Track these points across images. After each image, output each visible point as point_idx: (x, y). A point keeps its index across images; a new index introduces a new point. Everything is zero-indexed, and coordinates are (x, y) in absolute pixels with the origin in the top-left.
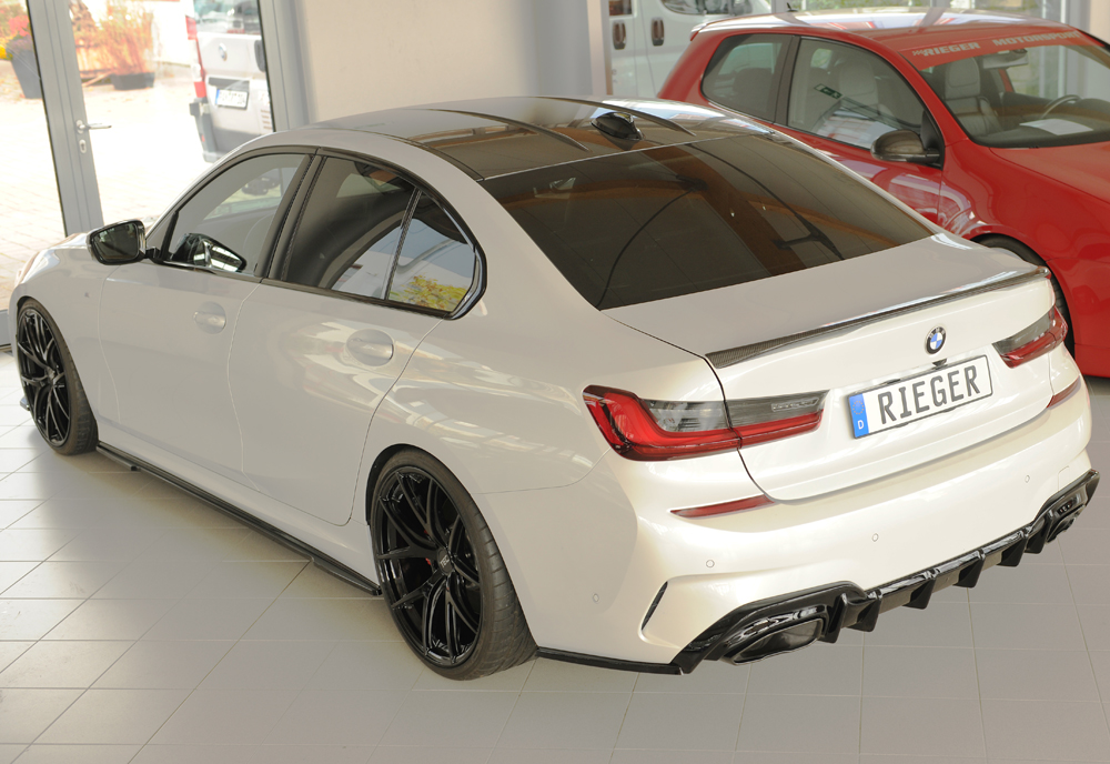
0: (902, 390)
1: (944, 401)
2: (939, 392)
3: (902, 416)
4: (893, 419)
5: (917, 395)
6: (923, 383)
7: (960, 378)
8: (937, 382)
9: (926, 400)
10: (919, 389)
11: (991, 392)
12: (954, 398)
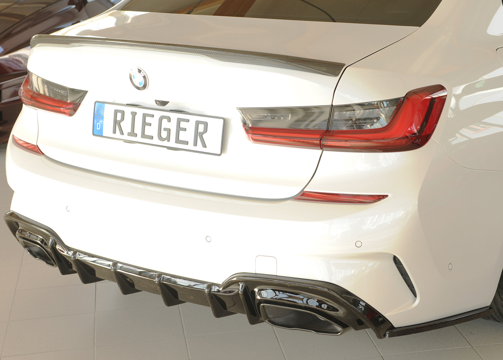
0: (134, 114)
1: (168, 138)
2: (165, 129)
3: (129, 134)
4: (122, 133)
5: (144, 124)
6: (153, 116)
7: (190, 127)
8: (165, 121)
9: (152, 131)
10: (148, 120)
11: (219, 153)
12: (178, 141)
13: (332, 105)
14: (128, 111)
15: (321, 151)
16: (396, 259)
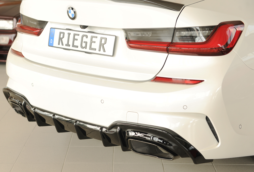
0: (69, 34)
1: (86, 47)
2: (84, 42)
3: (66, 45)
4: (63, 45)
5: (74, 39)
6: (79, 35)
7: (97, 41)
8: (84, 38)
9: (77, 43)
10: (76, 37)
11: (112, 55)
12: (91, 48)
13: (175, 28)
14: (66, 32)
15: (167, 54)
16: (207, 118)
